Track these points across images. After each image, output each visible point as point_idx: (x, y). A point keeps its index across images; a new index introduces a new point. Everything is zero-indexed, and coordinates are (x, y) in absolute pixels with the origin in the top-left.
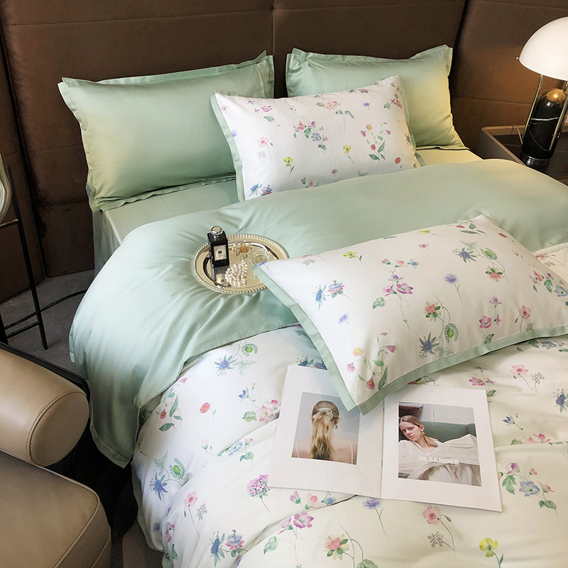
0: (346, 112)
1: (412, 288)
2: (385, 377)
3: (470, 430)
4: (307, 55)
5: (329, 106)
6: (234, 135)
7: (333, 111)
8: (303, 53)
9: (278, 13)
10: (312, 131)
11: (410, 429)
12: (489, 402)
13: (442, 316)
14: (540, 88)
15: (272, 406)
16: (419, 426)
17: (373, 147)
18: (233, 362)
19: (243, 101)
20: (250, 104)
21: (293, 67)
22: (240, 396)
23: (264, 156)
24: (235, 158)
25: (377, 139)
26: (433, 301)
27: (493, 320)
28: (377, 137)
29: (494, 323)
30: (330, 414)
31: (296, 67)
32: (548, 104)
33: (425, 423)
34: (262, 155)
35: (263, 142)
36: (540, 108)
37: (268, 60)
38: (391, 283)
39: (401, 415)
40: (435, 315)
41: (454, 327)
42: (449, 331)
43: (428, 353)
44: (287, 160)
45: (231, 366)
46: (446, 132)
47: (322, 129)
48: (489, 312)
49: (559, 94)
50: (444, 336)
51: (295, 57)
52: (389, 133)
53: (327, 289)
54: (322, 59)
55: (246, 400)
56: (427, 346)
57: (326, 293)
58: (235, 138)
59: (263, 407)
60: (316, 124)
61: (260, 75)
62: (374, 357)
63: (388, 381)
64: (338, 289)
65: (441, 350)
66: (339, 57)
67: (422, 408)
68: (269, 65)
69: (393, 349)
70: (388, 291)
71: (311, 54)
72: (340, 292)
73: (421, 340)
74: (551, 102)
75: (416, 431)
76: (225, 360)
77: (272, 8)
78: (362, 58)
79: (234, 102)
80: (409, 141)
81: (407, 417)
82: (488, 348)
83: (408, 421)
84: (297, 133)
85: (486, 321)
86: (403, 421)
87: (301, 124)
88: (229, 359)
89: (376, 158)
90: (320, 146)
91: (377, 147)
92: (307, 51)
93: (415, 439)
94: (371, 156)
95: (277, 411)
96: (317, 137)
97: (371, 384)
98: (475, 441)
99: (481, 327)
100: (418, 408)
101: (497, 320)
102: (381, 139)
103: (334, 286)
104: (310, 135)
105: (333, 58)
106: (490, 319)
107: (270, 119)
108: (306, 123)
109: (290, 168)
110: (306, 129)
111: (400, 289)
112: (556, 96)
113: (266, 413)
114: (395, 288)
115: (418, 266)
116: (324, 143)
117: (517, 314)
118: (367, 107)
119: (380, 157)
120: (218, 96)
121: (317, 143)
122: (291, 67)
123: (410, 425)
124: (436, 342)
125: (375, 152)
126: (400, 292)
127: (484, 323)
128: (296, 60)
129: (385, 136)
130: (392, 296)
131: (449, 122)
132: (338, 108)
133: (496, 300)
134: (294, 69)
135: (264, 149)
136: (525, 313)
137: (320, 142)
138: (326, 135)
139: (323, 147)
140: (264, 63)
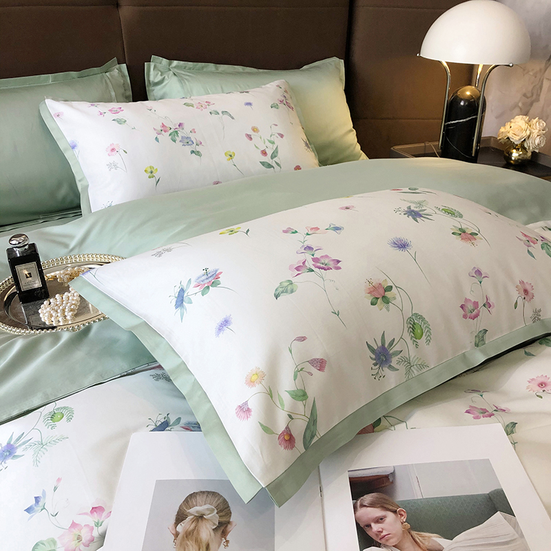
0: (223, 112)
1: (338, 262)
2: (313, 421)
3: (496, 503)
4: (170, 64)
5: (200, 106)
6: (73, 147)
7: (207, 111)
8: (165, 61)
9: (126, 12)
10: (180, 134)
11: (379, 520)
12: (514, 444)
13: (398, 301)
14: (448, 88)
15: (90, 520)
16: (395, 512)
17: (264, 153)
18: (24, 443)
19: (84, 106)
20: (92, 107)
21: (154, 78)
22: (29, 510)
23: (116, 167)
24: (77, 178)
25: (268, 144)
26: (379, 278)
27: (481, 304)
28: (267, 142)
29: (483, 311)
30: (214, 517)
31: (159, 78)
32: (462, 103)
33: (406, 504)
34: (112, 166)
35: (113, 150)
36: (453, 108)
37: (120, 70)
38: (302, 257)
39: (356, 494)
40: (386, 300)
41: (423, 319)
42: (416, 327)
43: (386, 369)
44: (149, 170)
45: (18, 452)
46: (352, 148)
47: (193, 131)
48: (472, 293)
49: (472, 91)
50: (407, 336)
51: (155, 67)
52: (282, 136)
53: (193, 283)
54: (190, 69)
55: (39, 516)
56: (382, 356)
57: (191, 291)
58: (76, 150)
59: (74, 525)
60: (185, 126)
61: (110, 84)
62: (287, 383)
63: (322, 431)
64: (211, 280)
65: (408, 363)
66: (211, 66)
67: (393, 474)
68: (123, 76)
69: (320, 364)
70: (298, 269)
71: (175, 63)
72: (214, 284)
73: (369, 346)
74: (465, 101)
75: (391, 525)
76: (9, 444)
77: (118, 6)
78: (239, 68)
79: (72, 106)
80: (308, 147)
81: (368, 498)
82: (483, 352)
83: (372, 505)
84: (159, 136)
85: (470, 307)
86: (362, 506)
87: (163, 126)
88: (18, 440)
89: (270, 166)
90: (193, 152)
91: (269, 152)
92: (170, 58)
93: (393, 541)
94: (263, 163)
95: (101, 529)
96: (187, 141)
97: (288, 439)
98: (515, 526)
99: (465, 316)
100: (387, 477)
101: (487, 305)
102: (273, 143)
103: (205, 277)
104: (178, 139)
105: (203, 68)
106: (476, 304)
107: (120, 122)
108: (171, 124)
109: (153, 181)
110: (171, 131)
111: (319, 264)
112: (468, 93)
113: (79, 538)
114: (310, 264)
115: (342, 232)
116: (198, 149)
117: (515, 295)
118: (249, 107)
119: (274, 165)
120: (49, 102)
121: (188, 149)
122: (152, 79)
123: (377, 512)
124: (396, 348)
125: (267, 159)
126: (320, 268)
127: (470, 311)
128: (156, 69)
129: (278, 141)
130: (305, 276)
131: (353, 137)
132: (212, 108)
133: (478, 272)
134: (156, 81)
135: (116, 158)
136: (526, 291)
137: (194, 147)
138: (200, 139)
139: (198, 153)
140: (115, 72)
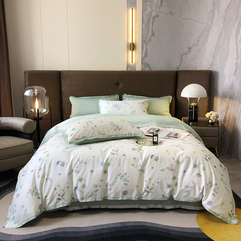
0: (127, 103)
7: (124, 103)
17: (132, 111)
28: (134, 109)
36: (190, 108)
37: (117, 96)
44: (109, 111)
52: (138, 109)
54: (131, 96)
58: (101, 107)
66: (136, 96)
74: (192, 106)
77: (119, 85)
78: (143, 97)
79: (103, 101)
84: (113, 106)
89: (133, 113)
91: (134, 111)
92: (128, 94)
94: (131, 113)
96: (118, 107)
105: (134, 96)
107: (108, 103)
110: (116, 106)
118: (133, 103)
120: (100, 100)
128: (125, 96)
134: (124, 98)
135: (105, 109)
138: (120, 107)
139: (119, 110)
140: (116, 96)
